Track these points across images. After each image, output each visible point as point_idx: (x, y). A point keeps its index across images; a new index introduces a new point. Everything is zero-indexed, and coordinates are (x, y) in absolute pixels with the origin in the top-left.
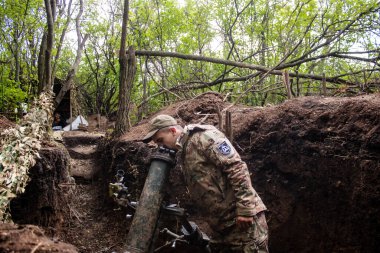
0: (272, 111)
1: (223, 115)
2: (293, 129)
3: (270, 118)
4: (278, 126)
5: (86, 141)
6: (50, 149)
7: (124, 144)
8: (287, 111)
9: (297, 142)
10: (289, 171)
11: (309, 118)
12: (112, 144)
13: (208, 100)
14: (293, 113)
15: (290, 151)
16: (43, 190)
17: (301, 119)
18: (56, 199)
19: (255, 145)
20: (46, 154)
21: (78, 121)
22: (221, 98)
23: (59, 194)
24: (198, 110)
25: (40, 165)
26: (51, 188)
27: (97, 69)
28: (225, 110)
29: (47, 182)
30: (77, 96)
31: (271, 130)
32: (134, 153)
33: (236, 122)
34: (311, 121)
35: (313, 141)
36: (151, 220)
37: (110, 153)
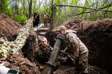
0: (96, 23)
1: (81, 24)
2: (102, 29)
3: (95, 25)
4: (97, 28)
5: (43, 31)
6: (31, 34)
7: (53, 32)
8: (100, 23)
9: (103, 33)
10: (100, 42)
11: (107, 26)
12: (50, 32)
13: (77, 19)
14: (102, 24)
15: (100, 36)
16: (30, 45)
17: (104, 26)
18: (33, 47)
19: (90, 33)
20: (30, 36)
21: (42, 25)
22: (82, 19)
23: (34, 46)
24: (74, 22)
25: (29, 38)
26: (32, 44)
27: (47, 10)
28: (82, 22)
29: (31, 43)
30: (42, 18)
31: (95, 29)
32: (55, 35)
33: (85, 26)
34: (108, 26)
35: (107, 33)
36: (56, 54)
37: (49, 35)
